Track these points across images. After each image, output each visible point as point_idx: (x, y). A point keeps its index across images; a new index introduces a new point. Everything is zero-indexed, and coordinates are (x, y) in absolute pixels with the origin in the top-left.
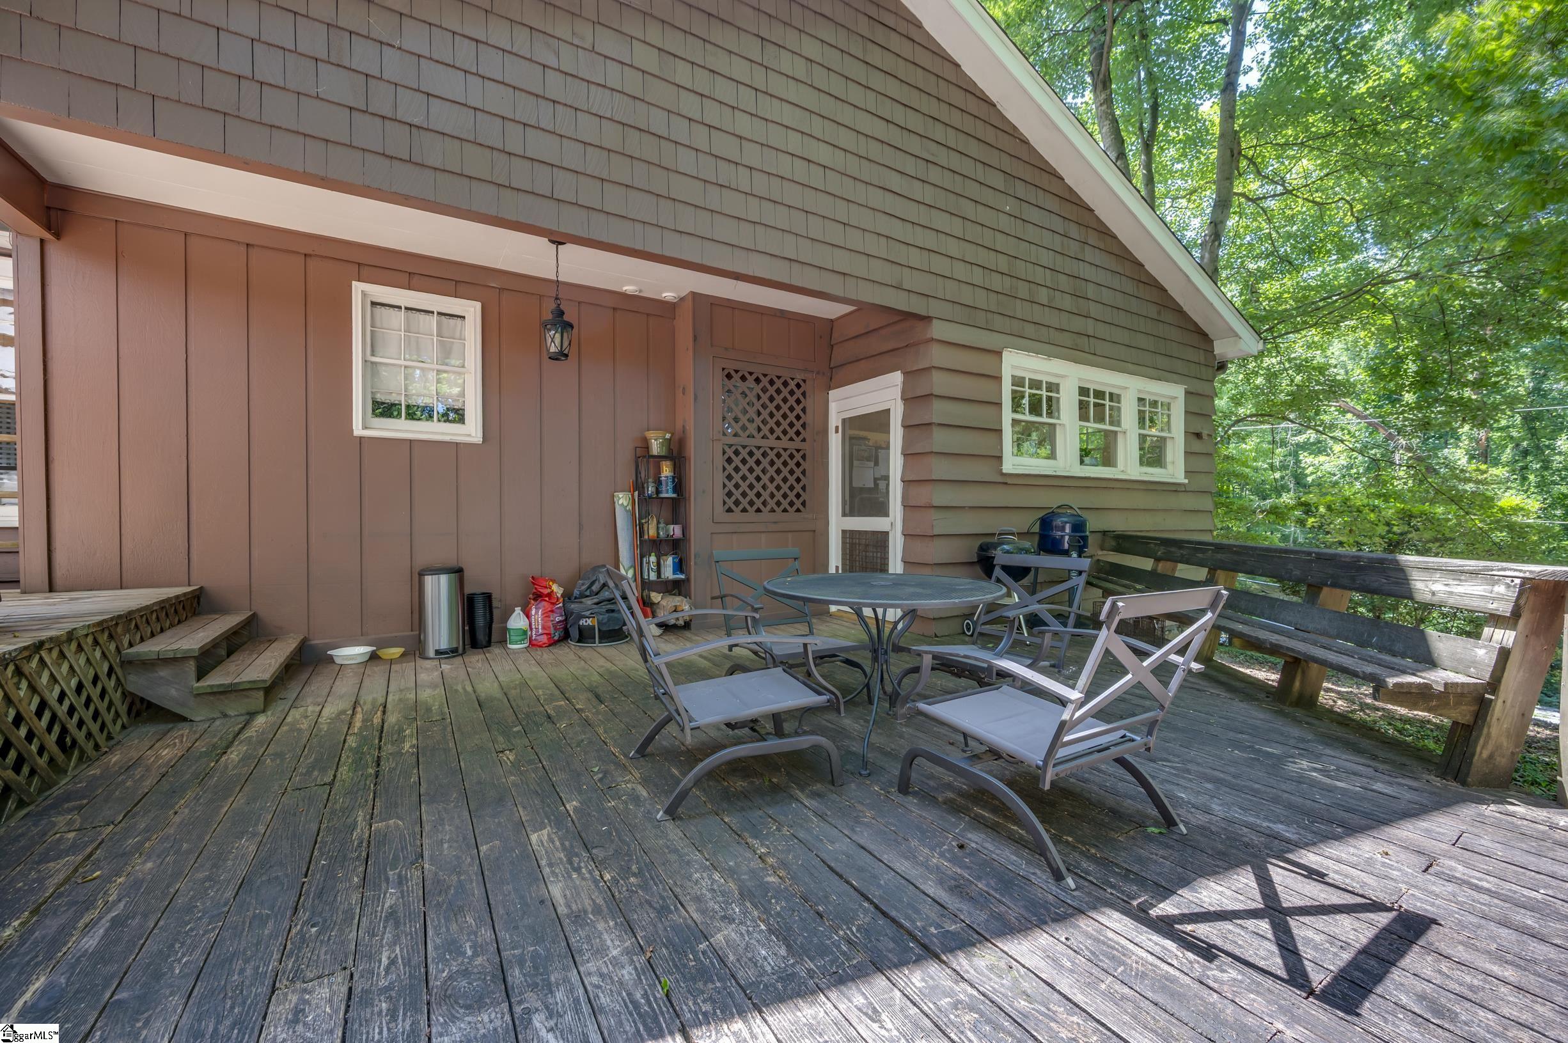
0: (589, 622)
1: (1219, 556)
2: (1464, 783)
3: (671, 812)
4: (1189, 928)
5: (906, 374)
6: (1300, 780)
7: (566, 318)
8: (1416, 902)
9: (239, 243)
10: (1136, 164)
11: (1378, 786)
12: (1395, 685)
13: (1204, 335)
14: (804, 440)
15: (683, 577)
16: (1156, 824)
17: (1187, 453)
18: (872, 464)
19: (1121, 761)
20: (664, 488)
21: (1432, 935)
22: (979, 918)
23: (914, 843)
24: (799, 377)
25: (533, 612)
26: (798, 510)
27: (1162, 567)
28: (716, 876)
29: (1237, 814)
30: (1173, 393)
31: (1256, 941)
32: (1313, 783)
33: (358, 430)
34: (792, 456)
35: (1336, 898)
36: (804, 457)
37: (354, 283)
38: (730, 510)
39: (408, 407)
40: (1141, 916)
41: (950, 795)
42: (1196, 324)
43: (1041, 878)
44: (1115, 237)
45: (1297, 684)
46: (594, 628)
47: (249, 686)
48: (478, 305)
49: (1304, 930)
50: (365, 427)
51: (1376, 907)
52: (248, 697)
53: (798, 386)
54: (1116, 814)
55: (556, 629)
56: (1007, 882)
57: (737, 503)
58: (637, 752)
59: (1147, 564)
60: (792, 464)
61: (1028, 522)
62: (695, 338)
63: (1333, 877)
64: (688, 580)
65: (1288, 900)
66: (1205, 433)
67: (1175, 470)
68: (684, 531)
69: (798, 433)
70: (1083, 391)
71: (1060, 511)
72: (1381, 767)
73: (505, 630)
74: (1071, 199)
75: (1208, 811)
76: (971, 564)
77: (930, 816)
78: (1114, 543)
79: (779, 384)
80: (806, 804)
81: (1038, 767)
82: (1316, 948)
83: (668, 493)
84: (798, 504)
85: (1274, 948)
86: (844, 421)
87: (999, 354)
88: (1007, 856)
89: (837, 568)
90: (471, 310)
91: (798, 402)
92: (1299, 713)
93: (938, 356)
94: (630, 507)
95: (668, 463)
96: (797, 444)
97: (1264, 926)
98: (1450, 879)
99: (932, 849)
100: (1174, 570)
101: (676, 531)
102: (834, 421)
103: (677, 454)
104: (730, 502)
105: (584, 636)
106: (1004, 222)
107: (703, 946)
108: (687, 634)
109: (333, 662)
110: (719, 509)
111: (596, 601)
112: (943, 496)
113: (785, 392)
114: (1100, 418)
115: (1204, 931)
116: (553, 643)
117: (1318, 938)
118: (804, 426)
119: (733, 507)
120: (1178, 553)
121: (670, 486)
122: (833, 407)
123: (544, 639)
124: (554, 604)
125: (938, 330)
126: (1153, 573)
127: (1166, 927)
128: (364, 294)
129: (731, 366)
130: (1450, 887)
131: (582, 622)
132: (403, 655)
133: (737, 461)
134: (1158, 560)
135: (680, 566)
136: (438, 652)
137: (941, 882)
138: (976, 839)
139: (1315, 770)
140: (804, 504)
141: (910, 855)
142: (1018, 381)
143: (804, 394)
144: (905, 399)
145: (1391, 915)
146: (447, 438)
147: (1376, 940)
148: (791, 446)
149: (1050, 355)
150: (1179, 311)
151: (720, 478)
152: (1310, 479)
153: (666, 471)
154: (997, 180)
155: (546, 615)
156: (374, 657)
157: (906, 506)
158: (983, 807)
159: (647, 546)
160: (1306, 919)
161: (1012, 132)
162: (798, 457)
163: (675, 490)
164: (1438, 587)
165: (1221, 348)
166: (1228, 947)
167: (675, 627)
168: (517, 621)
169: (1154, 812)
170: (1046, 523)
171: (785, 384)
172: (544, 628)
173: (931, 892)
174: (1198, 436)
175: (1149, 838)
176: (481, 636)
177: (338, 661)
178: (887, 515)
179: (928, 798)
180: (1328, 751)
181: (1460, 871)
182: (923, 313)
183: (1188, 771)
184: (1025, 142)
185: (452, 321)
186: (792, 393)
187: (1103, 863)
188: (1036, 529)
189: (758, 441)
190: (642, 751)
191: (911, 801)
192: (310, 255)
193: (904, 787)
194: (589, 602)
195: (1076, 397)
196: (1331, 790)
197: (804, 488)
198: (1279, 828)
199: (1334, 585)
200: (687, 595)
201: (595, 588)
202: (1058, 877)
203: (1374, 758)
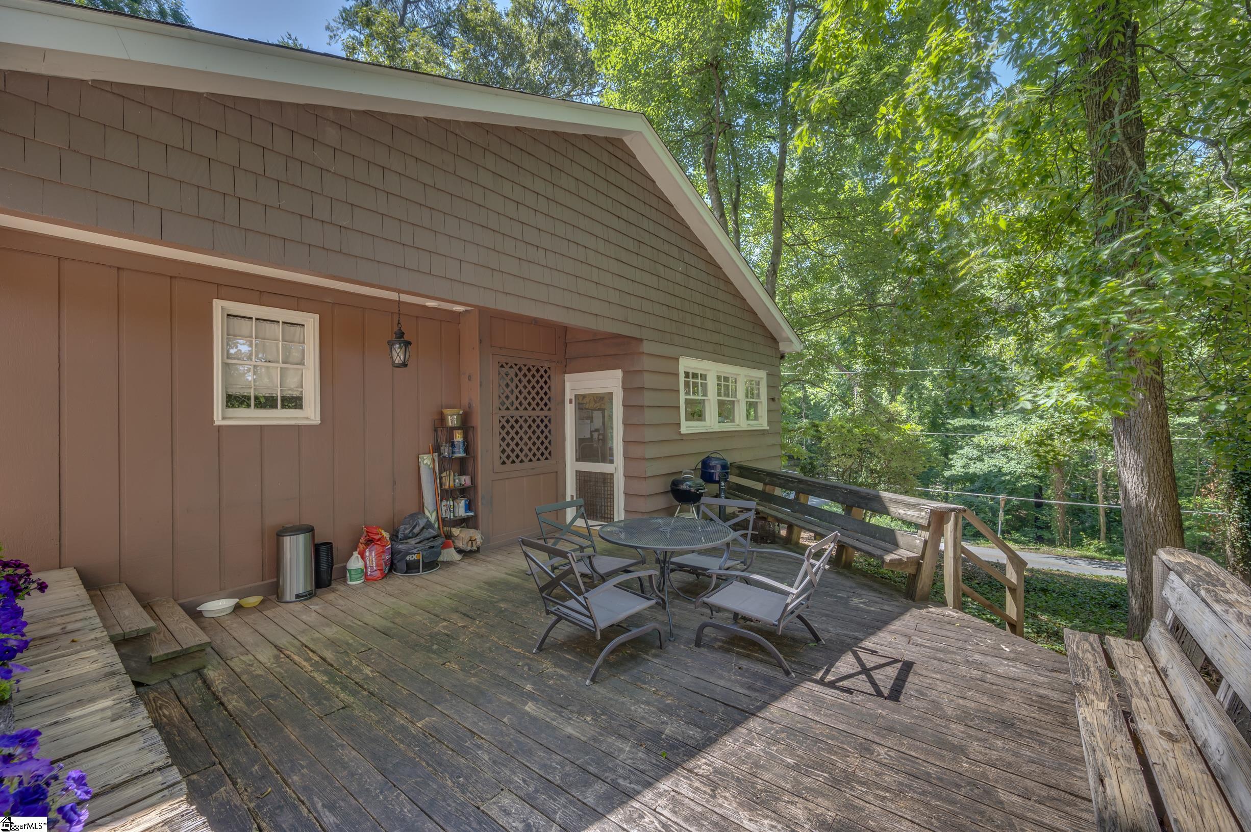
0: (415, 557)
1: (801, 486)
2: (914, 601)
3: (593, 680)
4: (841, 683)
5: (625, 372)
6: (857, 609)
7: (406, 338)
8: (908, 657)
9: (110, 267)
10: (731, 225)
11: (886, 607)
12: (891, 560)
13: (774, 339)
14: (549, 409)
15: (472, 514)
16: (812, 641)
17: (769, 411)
18: (589, 421)
19: (799, 617)
20: (456, 450)
21: (914, 667)
22: (766, 698)
23: (720, 671)
24: (546, 366)
25: (367, 554)
26: (547, 459)
27: (769, 489)
28: (643, 706)
29: (840, 631)
30: (761, 375)
31: (864, 683)
32: (862, 610)
33: (218, 420)
34: (542, 421)
35: (884, 661)
36: (549, 421)
37: (215, 300)
38: (504, 463)
39: (256, 398)
40: (821, 682)
41: (720, 644)
42: (771, 333)
43: (780, 675)
44: (732, 284)
45: (844, 557)
46: (419, 561)
47: (197, 649)
48: (317, 316)
49: (877, 675)
50: (224, 418)
51: (896, 661)
52: (193, 658)
53: (546, 372)
54: (793, 639)
55: (386, 565)
56: (768, 680)
57: (508, 457)
58: (538, 649)
59: (759, 486)
60: (542, 426)
61: (696, 462)
62: (480, 341)
63: (881, 652)
64: (476, 516)
65: (869, 665)
66: (776, 398)
67: (763, 423)
68: (473, 480)
69: (546, 405)
70: (719, 378)
71: (713, 455)
72: (885, 597)
73: (344, 569)
74: (711, 262)
75: (829, 632)
76: (667, 492)
77: (718, 656)
78: (737, 471)
79: (533, 371)
80: (655, 662)
81: (774, 625)
82: (883, 681)
83: (460, 454)
84: (546, 453)
85: (869, 684)
86: (576, 396)
87: (678, 359)
88: (761, 669)
89: (572, 496)
90: (311, 322)
91: (546, 382)
92: (846, 572)
93: (647, 363)
94: (431, 466)
95: (460, 431)
96: (546, 413)
97: (864, 677)
98: (917, 645)
99: (729, 672)
100: (774, 490)
101: (465, 480)
102: (569, 395)
103: (466, 424)
104: (504, 457)
105: (411, 568)
106: (679, 278)
107: (663, 736)
108: (478, 555)
109: (202, 616)
110: (497, 462)
111: (418, 540)
112: (651, 452)
113: (538, 376)
114: (727, 395)
115: (845, 683)
116: (384, 576)
117: (883, 677)
118: (549, 399)
119: (506, 460)
120: (778, 482)
121: (462, 448)
122: (568, 385)
123: (378, 574)
124: (384, 546)
125: (647, 347)
126: (763, 492)
127: (832, 685)
128: (223, 308)
129: (503, 360)
130: (918, 648)
131: (409, 558)
132: (262, 602)
133: (508, 427)
134: (765, 484)
135: (469, 507)
136: (298, 596)
137: (742, 686)
138: (744, 663)
139: (861, 603)
140: (550, 453)
141: (721, 677)
142: (687, 375)
143: (549, 377)
144: (625, 389)
145: (901, 663)
146: (293, 423)
147: (899, 674)
148: (542, 414)
149: (703, 359)
150: (763, 326)
151: (498, 440)
152: (812, 403)
153: (458, 437)
154: (675, 252)
155: (379, 555)
156: (238, 608)
157: (626, 458)
158: (738, 647)
159: (446, 494)
160: (877, 671)
161: (681, 222)
162: (546, 421)
163: (466, 450)
164: (901, 511)
165: (783, 347)
166: (856, 688)
167: (471, 551)
168: (355, 563)
169: (809, 636)
170: (706, 464)
171: (538, 371)
172: (377, 565)
173: (740, 691)
174: (773, 399)
175: (812, 649)
176: (324, 576)
177: (206, 615)
178: (612, 462)
179: (710, 647)
180: (863, 592)
181: (919, 641)
182: (638, 336)
183: (813, 612)
184: (688, 228)
185: (292, 328)
186: (542, 377)
187: (800, 663)
188: (700, 466)
189: (521, 412)
190: (540, 649)
191: (704, 650)
192: (175, 277)
193: (698, 644)
194: (413, 542)
195: (716, 382)
196: (869, 612)
197: (550, 443)
198: (856, 634)
199: (858, 507)
200: (476, 528)
201: (416, 530)
202: (787, 673)
203: (881, 593)
